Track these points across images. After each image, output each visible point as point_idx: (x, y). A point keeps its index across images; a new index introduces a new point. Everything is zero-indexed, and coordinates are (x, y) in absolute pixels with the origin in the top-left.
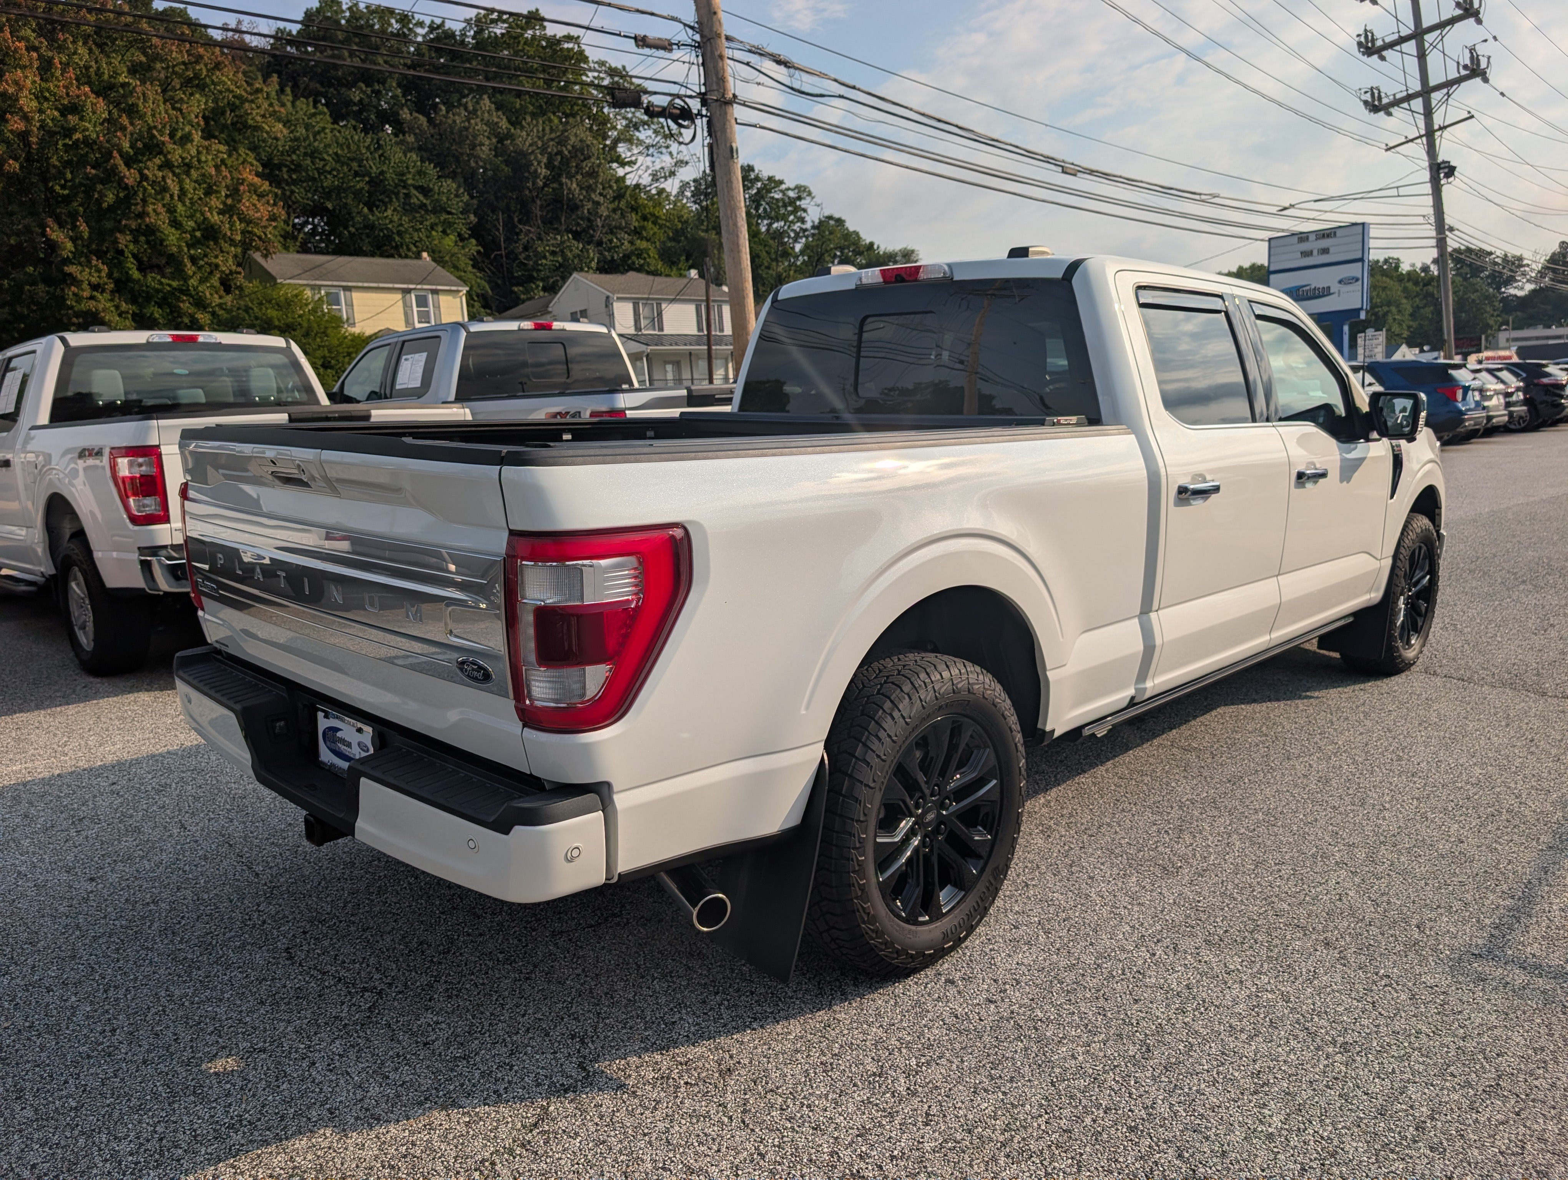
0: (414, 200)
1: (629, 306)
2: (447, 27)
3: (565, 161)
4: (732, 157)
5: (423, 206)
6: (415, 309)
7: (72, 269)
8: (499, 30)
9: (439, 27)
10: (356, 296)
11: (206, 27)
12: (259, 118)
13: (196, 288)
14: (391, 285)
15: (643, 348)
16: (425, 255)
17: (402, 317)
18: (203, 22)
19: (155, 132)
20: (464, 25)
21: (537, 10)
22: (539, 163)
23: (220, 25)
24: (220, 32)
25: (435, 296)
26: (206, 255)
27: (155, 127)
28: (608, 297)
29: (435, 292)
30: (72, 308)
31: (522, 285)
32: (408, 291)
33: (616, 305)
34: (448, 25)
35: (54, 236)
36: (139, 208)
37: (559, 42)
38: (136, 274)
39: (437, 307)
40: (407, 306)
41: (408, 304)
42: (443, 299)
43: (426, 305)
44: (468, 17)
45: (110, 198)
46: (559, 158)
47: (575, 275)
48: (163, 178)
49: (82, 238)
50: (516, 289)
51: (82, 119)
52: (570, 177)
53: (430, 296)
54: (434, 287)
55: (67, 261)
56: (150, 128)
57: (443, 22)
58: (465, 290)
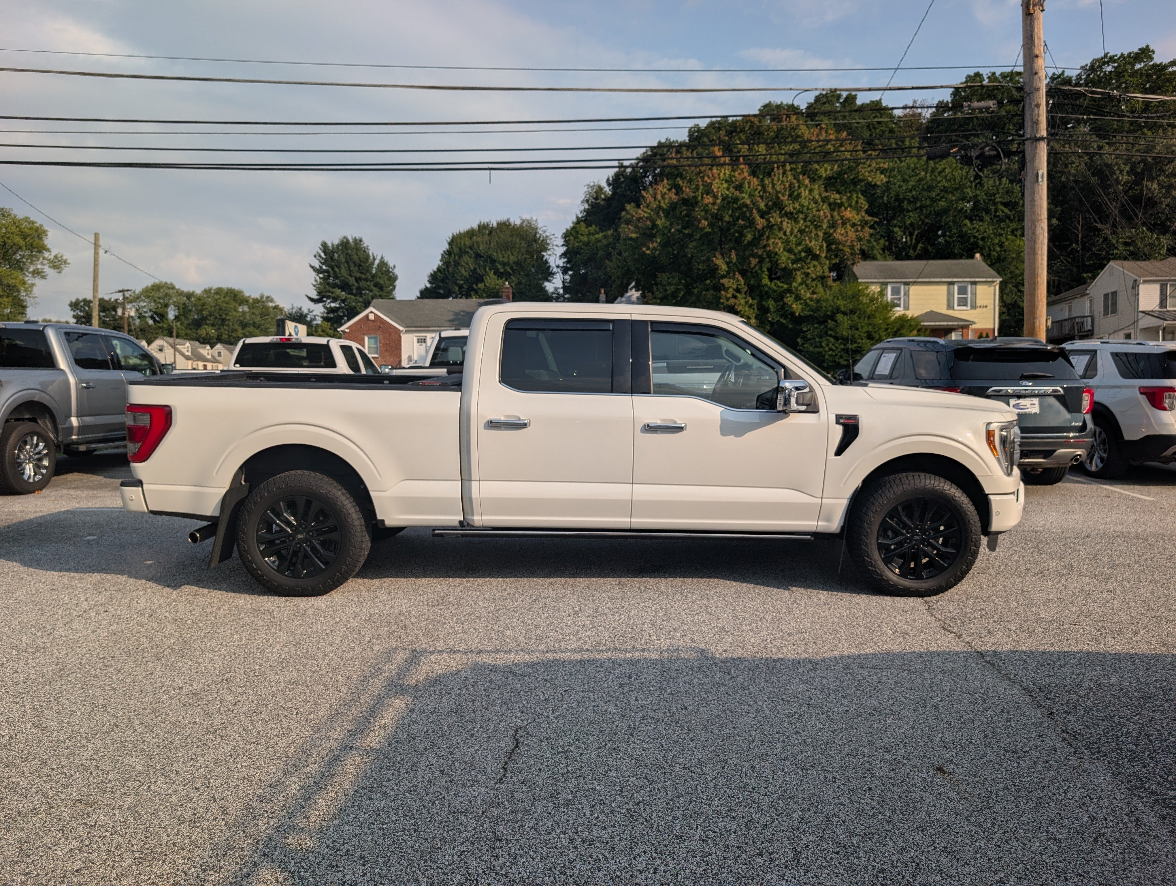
0: (1000, 213)
1: (1157, 287)
2: (1066, 74)
3: (1148, 168)
4: (1037, 181)
5: (1008, 217)
6: (956, 296)
7: (725, 281)
8: (1109, 69)
9: (1059, 76)
10: (913, 289)
11: (893, 109)
12: (867, 174)
13: (796, 289)
14: (939, 280)
15: (1160, 322)
16: (978, 255)
17: (945, 302)
18: (890, 106)
19: (779, 195)
20: (1079, 71)
21: (1148, 46)
22: (1121, 172)
23: (901, 106)
24: (901, 110)
25: (974, 286)
26: (802, 268)
27: (780, 192)
28: (1135, 281)
29: (974, 283)
30: (723, 303)
31: (1090, 272)
32: (953, 283)
33: (1143, 288)
34: (1067, 73)
35: (717, 262)
36: (765, 242)
37: (1165, 67)
38: (766, 281)
39: (974, 294)
40: (950, 294)
41: (951, 292)
42: (980, 288)
43: (965, 293)
44: (1083, 65)
45: (749, 237)
46: (1142, 165)
47: (1111, 263)
48: (781, 222)
49: (732, 262)
50: (1085, 275)
51: (742, 192)
52: (1151, 179)
53: (969, 286)
54: (973, 280)
55: (723, 277)
56: (778, 192)
57: (1063, 72)
58: (999, 280)
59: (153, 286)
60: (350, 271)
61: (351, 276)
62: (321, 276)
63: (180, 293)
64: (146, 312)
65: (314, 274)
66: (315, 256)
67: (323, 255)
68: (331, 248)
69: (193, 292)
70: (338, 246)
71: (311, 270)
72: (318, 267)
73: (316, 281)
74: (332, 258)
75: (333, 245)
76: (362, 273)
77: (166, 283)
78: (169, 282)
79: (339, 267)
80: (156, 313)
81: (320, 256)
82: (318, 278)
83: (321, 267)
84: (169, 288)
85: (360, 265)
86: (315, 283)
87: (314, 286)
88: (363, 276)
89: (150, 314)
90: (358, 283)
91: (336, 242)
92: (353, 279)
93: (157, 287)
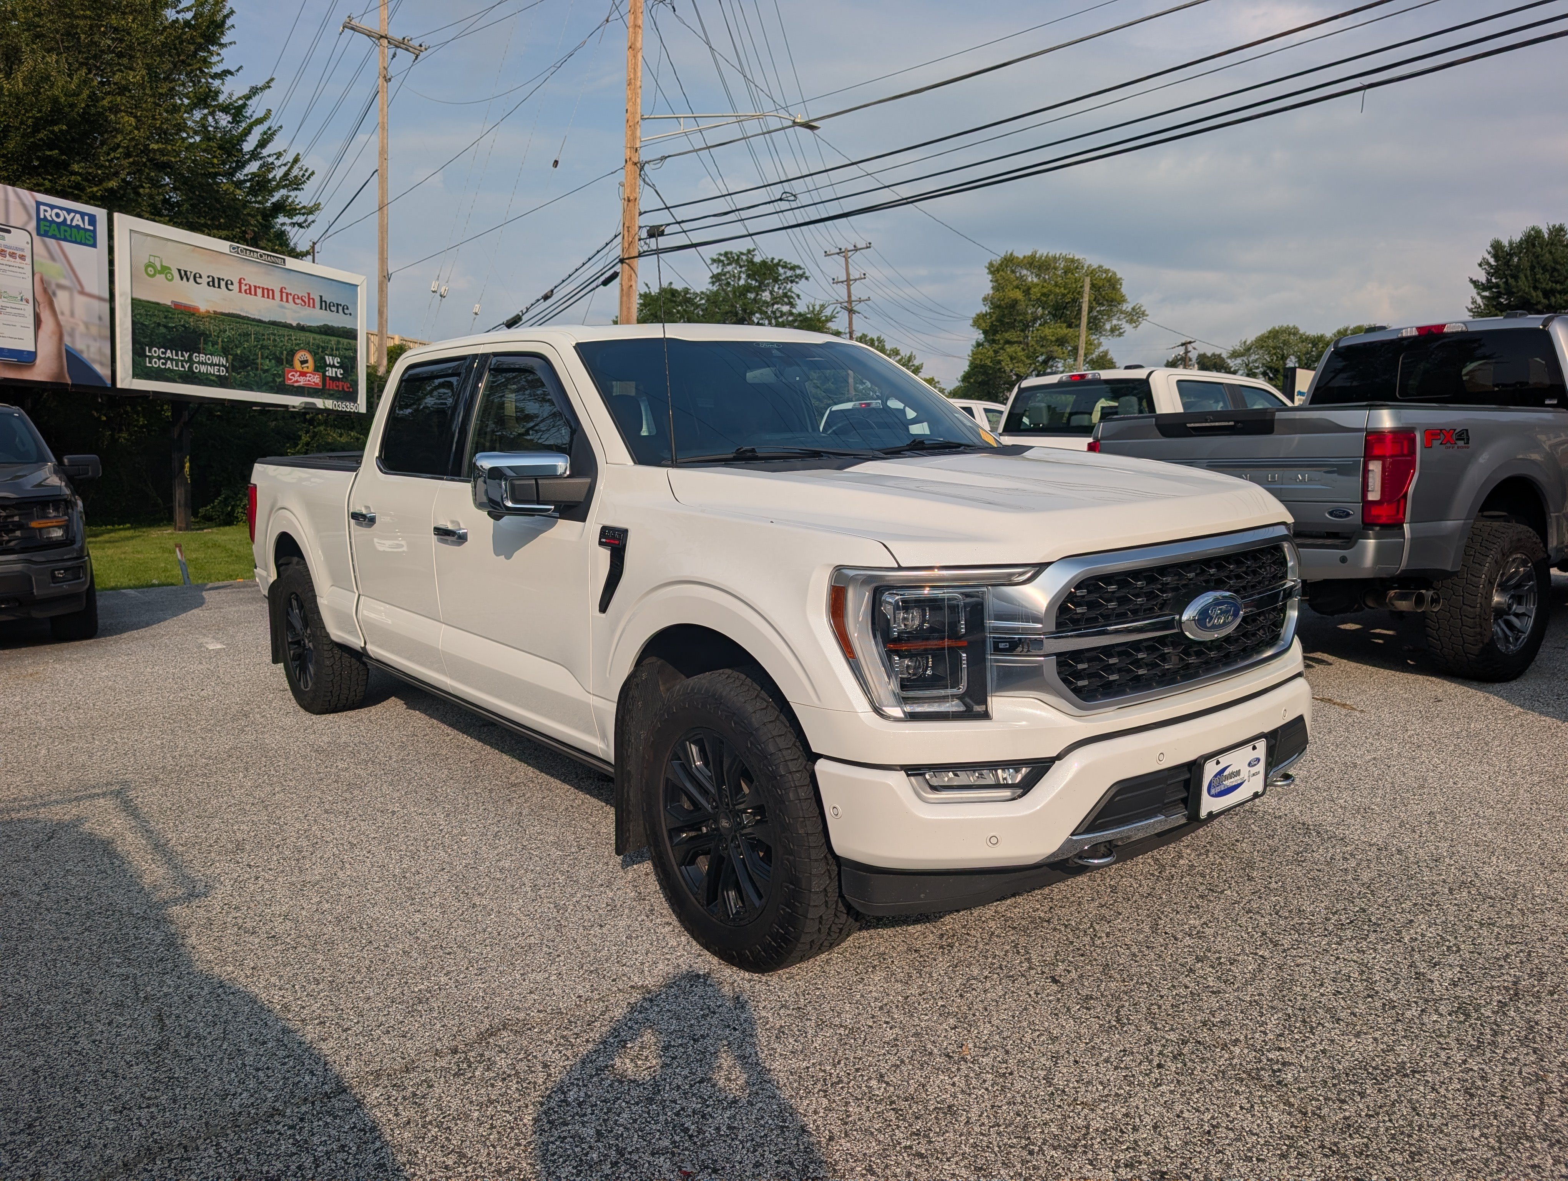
59: (1270, 332)
60: (1536, 280)
61: (1535, 288)
62: (1486, 294)
63: (1304, 339)
64: (1257, 368)
65: (1473, 292)
66: (1480, 265)
67: (1492, 261)
68: (1507, 249)
69: (1322, 336)
70: (1521, 242)
71: (1472, 286)
72: (1484, 280)
73: (1474, 302)
74: (1507, 263)
75: (1511, 244)
76: (1557, 282)
77: (1288, 328)
78: (1291, 326)
79: (1515, 277)
80: (1270, 368)
81: (1488, 263)
82: (1479, 300)
83: (1488, 281)
84: (1290, 334)
85: (1555, 270)
86: (1471, 306)
87: (1470, 310)
88: (1559, 287)
89: (1261, 369)
90: (1548, 298)
91: (1517, 238)
92: (1540, 294)
93: (1274, 334)
